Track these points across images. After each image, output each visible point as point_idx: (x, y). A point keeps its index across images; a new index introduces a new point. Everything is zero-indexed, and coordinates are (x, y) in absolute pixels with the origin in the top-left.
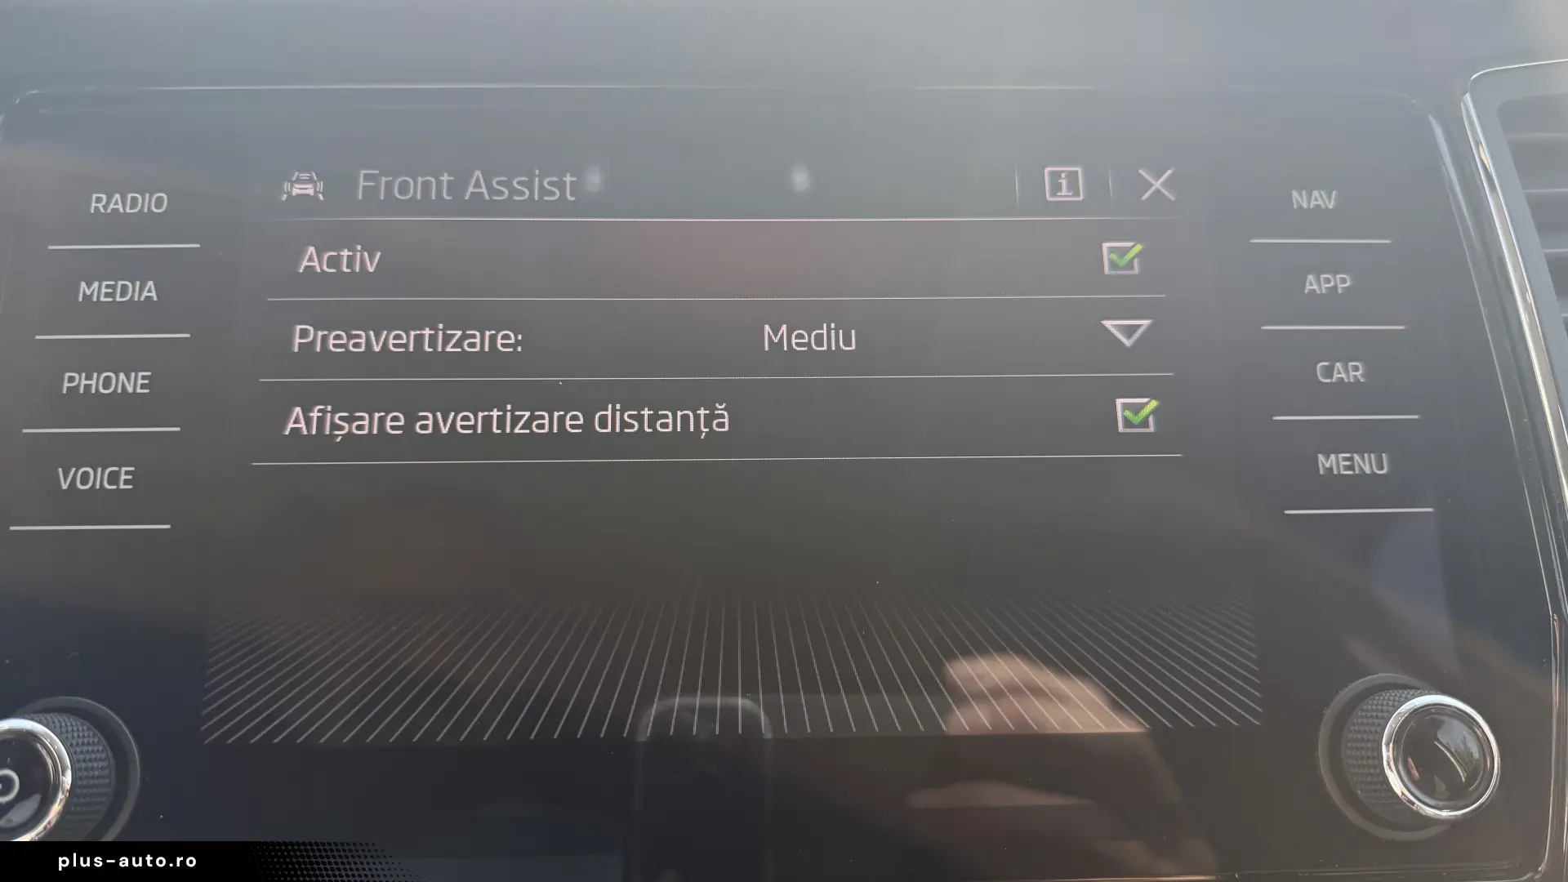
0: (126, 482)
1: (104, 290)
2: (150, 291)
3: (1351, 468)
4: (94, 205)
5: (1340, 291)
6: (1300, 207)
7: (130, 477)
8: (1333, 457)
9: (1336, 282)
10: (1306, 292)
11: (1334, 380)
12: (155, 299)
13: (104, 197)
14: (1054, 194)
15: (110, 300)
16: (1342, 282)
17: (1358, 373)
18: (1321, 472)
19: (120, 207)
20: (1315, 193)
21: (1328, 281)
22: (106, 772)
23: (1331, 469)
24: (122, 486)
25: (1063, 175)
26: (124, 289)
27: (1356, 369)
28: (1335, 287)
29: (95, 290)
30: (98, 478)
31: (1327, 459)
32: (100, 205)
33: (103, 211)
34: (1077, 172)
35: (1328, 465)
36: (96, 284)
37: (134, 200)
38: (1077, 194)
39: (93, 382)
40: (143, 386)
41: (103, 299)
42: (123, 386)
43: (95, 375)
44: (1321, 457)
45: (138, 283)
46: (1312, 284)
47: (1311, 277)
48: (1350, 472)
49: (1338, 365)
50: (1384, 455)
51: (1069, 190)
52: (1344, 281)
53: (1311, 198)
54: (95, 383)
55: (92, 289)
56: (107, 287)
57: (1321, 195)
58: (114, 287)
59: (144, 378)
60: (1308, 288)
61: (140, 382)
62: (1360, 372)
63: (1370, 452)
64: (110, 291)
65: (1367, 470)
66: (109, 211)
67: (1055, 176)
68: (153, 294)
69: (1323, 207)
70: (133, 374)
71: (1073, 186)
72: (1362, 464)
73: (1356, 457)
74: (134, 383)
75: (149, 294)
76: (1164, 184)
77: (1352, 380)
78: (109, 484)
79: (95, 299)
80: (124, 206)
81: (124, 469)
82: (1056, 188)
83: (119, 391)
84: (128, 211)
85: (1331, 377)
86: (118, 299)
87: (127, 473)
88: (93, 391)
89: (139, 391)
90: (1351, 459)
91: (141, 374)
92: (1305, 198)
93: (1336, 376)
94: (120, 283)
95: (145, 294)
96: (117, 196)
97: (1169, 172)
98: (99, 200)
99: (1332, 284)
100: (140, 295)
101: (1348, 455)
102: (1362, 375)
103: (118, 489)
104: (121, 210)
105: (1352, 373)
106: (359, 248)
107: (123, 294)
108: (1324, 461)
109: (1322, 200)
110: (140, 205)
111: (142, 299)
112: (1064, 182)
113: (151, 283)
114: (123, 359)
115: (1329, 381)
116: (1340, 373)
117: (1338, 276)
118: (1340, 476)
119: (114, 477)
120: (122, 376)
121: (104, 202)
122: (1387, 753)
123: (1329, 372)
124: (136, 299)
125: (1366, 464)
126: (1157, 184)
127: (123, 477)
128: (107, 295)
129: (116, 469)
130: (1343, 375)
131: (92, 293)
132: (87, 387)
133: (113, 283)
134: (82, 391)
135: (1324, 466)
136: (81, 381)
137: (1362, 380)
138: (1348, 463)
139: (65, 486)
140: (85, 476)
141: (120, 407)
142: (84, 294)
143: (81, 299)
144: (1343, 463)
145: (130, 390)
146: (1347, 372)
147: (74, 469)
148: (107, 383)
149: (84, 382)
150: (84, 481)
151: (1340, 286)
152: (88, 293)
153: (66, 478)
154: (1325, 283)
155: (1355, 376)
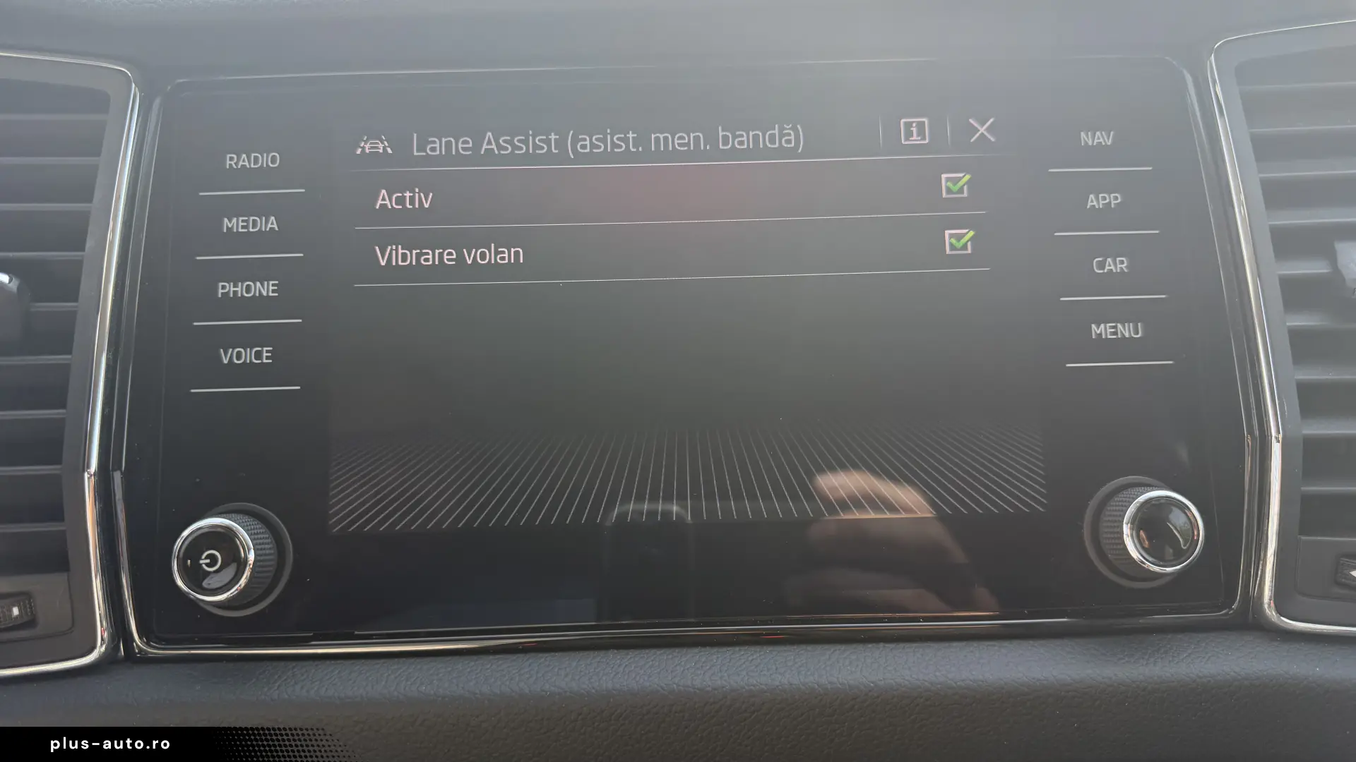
0: (267, 358)
1: (241, 224)
2: (273, 223)
3: (1115, 333)
4: (228, 162)
5: (1113, 206)
6: (1086, 143)
7: (270, 354)
8: (1102, 326)
9: (1110, 198)
10: (1088, 207)
11: (1106, 271)
12: (277, 229)
13: (235, 156)
14: (907, 139)
15: (246, 230)
16: (1115, 199)
17: (1123, 266)
18: (1094, 337)
19: (247, 163)
20: (1098, 133)
21: (1104, 198)
22: (272, 552)
23: (1101, 334)
24: (265, 361)
25: (914, 125)
26: (254, 222)
27: (1122, 262)
28: (1110, 202)
29: (234, 224)
30: (248, 356)
31: (1098, 328)
32: (232, 163)
33: (235, 167)
34: (924, 122)
35: (1098, 332)
36: (235, 220)
37: (256, 158)
38: (924, 138)
39: (238, 289)
40: (273, 291)
41: (240, 230)
42: (260, 291)
43: (240, 284)
44: (1093, 326)
45: (264, 218)
46: (1092, 201)
47: (1092, 196)
48: (1114, 337)
49: (1109, 260)
50: (1139, 324)
51: (918, 135)
52: (1116, 198)
53: (1095, 136)
54: (240, 289)
55: (232, 224)
56: (243, 221)
57: (1102, 134)
58: (247, 221)
59: (273, 285)
60: (1090, 204)
61: (271, 288)
62: (1125, 265)
63: (1129, 322)
64: (245, 224)
65: (1127, 335)
66: (239, 167)
67: (908, 125)
68: (275, 226)
69: (1104, 144)
70: (266, 283)
71: (921, 133)
72: (1124, 332)
73: (1119, 326)
74: (267, 289)
75: (272, 226)
76: (987, 129)
77: (1118, 271)
78: (256, 359)
79: (235, 231)
80: (250, 164)
81: (265, 349)
82: (909, 134)
83: (257, 295)
84: (252, 166)
85: (1104, 269)
86: (251, 230)
87: (267, 352)
88: (240, 295)
89: (271, 294)
90: (1115, 327)
91: (271, 283)
92: (1090, 136)
93: (1107, 268)
94: (252, 218)
95: (269, 226)
96: (244, 156)
97: (991, 120)
98: (231, 159)
99: (1108, 201)
100: (266, 227)
101: (1114, 324)
102: (1125, 267)
103: (262, 363)
104: (248, 167)
105: (1119, 266)
106: (417, 190)
107: (254, 226)
108: (1096, 330)
109: (1103, 138)
110: (260, 162)
111: (268, 229)
112: (914, 130)
113: (273, 218)
114: (259, 272)
115: (1101, 271)
116: (1110, 265)
117: (1112, 195)
118: (1107, 338)
119: (259, 355)
120: (258, 284)
121: (235, 160)
122: (1126, 529)
123: (1102, 265)
124: (263, 230)
125: (1126, 331)
126: (982, 130)
127: (265, 354)
128: (243, 227)
129: (259, 349)
130: (1112, 267)
131: (233, 226)
132: (235, 292)
133: (246, 218)
134: (232, 295)
135: (1096, 332)
136: (230, 288)
137: (1126, 271)
138: (1113, 330)
139: (226, 362)
140: (239, 355)
141: (258, 306)
142: (227, 226)
143: (225, 231)
144: (1109, 330)
145: (265, 293)
146: (1115, 265)
147: (231, 350)
148: (248, 289)
149: (232, 289)
150: (239, 357)
151: (1113, 202)
152: (230, 226)
153: (226, 354)
154: (1102, 200)
155: (1121, 268)
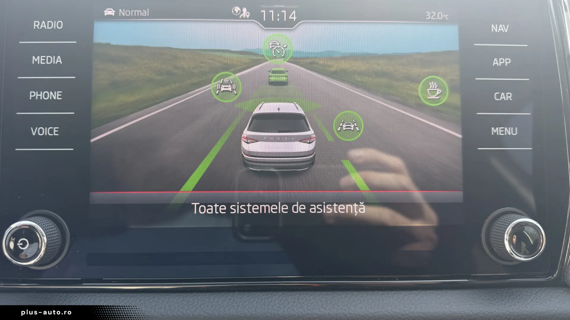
0: (56, 133)
1: (42, 60)
2: (59, 60)
4: (35, 25)
5: (506, 65)
6: (494, 31)
7: (57, 131)
8: (497, 128)
9: (505, 61)
10: (493, 65)
11: (500, 99)
12: (61, 63)
13: (38, 22)
15: (45, 63)
16: (507, 61)
17: (510, 97)
18: (492, 134)
19: (45, 26)
20: (501, 26)
21: (502, 61)
23: (496, 133)
26: (49, 59)
27: (509, 95)
28: (505, 63)
29: (38, 59)
30: (46, 131)
31: (495, 130)
32: (37, 26)
33: (38, 28)
35: (495, 132)
36: (38, 57)
37: (50, 24)
39: (41, 95)
40: (59, 97)
41: (42, 63)
42: (52, 96)
43: (41, 92)
44: (493, 129)
45: (54, 57)
46: (496, 62)
47: (496, 59)
48: (503, 134)
49: (503, 94)
50: (516, 128)
52: (508, 61)
53: (499, 28)
54: (42, 95)
55: (37, 59)
56: (43, 58)
57: (503, 26)
58: (45, 58)
59: (59, 93)
60: (494, 63)
61: (58, 95)
62: (511, 96)
63: (511, 127)
64: (44, 60)
65: (509, 134)
66: (41, 28)
68: (60, 61)
69: (503, 31)
70: (55, 92)
72: (508, 131)
73: (506, 129)
74: (56, 95)
75: (59, 61)
77: (507, 100)
78: (50, 133)
79: (39, 63)
81: (55, 128)
83: (51, 99)
84: (48, 28)
85: (499, 98)
86: (47, 63)
87: (56, 129)
88: (41, 99)
89: (58, 98)
90: (504, 129)
91: (58, 92)
92: (496, 27)
93: (501, 98)
94: (48, 57)
95: (57, 61)
96: (44, 22)
98: (37, 24)
99: (503, 62)
101: (503, 128)
102: (511, 98)
103: (54, 136)
104: (46, 28)
105: (507, 97)
107: (49, 61)
108: (494, 130)
109: (503, 28)
110: (52, 26)
111: (56, 63)
113: (59, 57)
114: (52, 86)
115: (498, 100)
116: (503, 97)
117: (506, 59)
118: (499, 135)
119: (51, 131)
120: (51, 93)
121: (39, 25)
123: (499, 96)
124: (54, 63)
127: (55, 131)
128: (43, 61)
129: (52, 128)
130: (504, 98)
131: (37, 61)
132: (39, 97)
133: (45, 57)
134: (37, 99)
135: (493, 132)
136: (36, 95)
137: (511, 100)
138: (502, 131)
139: (34, 134)
140: (41, 130)
141: (51, 105)
142: (34, 60)
143: (33, 63)
144: (500, 131)
145: (55, 98)
146: (506, 96)
147: (37, 128)
148: (46, 95)
149: (37, 95)
150: (41, 132)
151: (506, 63)
152: (36, 60)
153: (34, 131)
154: (501, 62)
155: (509, 98)
